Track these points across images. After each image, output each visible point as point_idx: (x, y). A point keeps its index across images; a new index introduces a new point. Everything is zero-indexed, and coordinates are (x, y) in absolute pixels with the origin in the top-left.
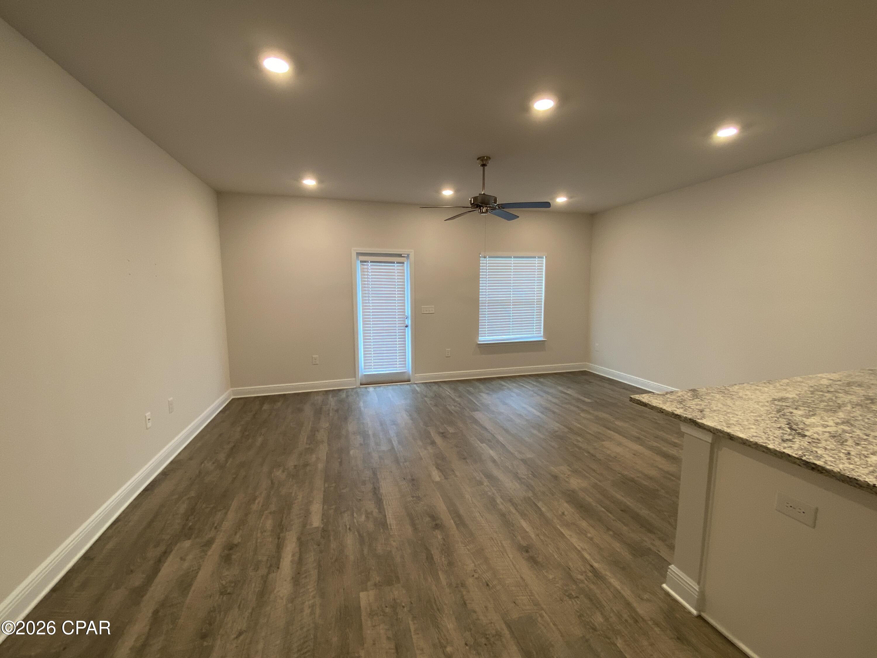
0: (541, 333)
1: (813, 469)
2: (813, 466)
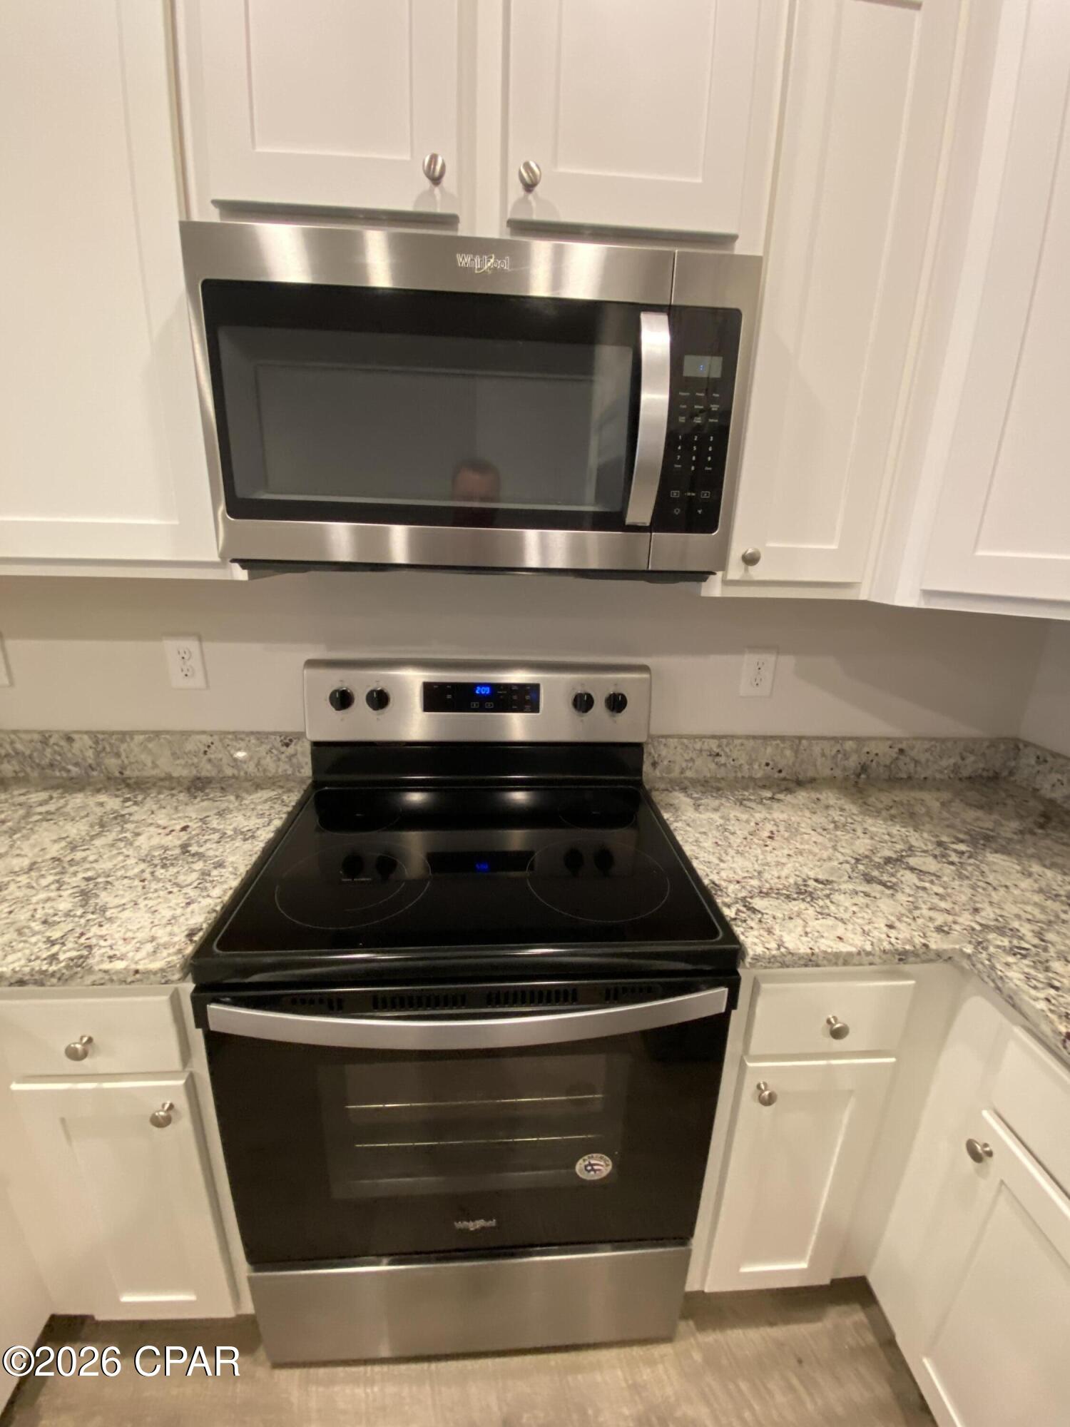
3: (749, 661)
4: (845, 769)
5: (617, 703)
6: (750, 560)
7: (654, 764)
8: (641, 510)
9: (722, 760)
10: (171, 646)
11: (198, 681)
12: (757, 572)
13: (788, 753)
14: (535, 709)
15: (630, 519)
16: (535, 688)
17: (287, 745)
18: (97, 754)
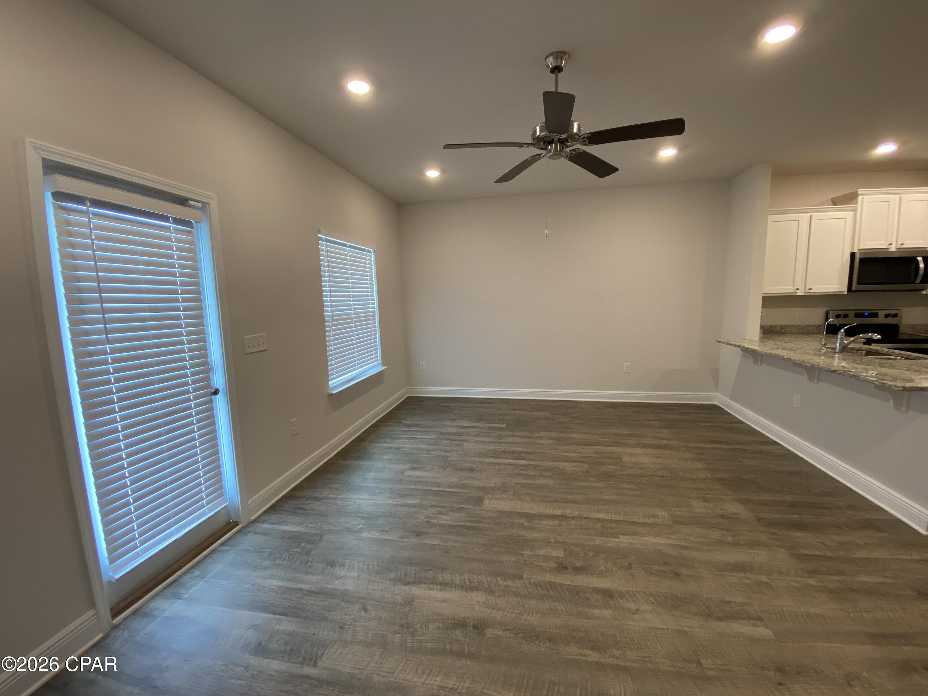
0: (377, 360)
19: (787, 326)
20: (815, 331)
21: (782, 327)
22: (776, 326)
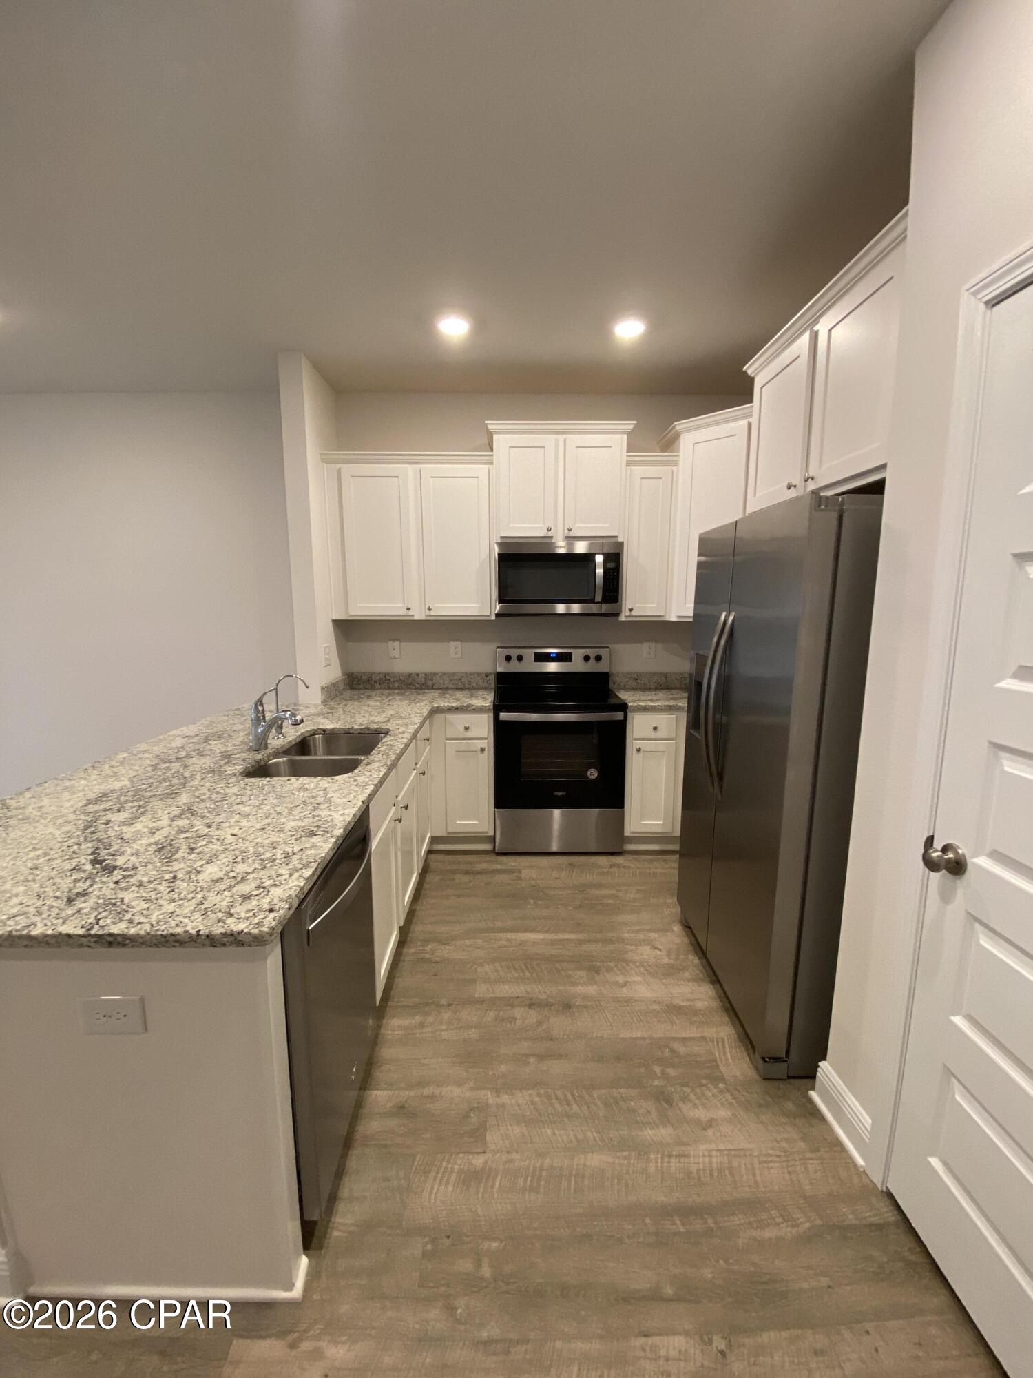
1: (110, 944)
2: (110, 939)
3: (645, 645)
4: (685, 685)
5: (598, 658)
6: (631, 610)
7: (614, 683)
8: (599, 598)
9: (639, 681)
10: (452, 644)
11: (459, 655)
12: (633, 613)
13: (663, 678)
14: (571, 661)
15: (596, 601)
16: (570, 654)
17: (487, 676)
18: (426, 680)
19: (435, 674)
20: (480, 683)
21: (428, 676)
22: (418, 675)
